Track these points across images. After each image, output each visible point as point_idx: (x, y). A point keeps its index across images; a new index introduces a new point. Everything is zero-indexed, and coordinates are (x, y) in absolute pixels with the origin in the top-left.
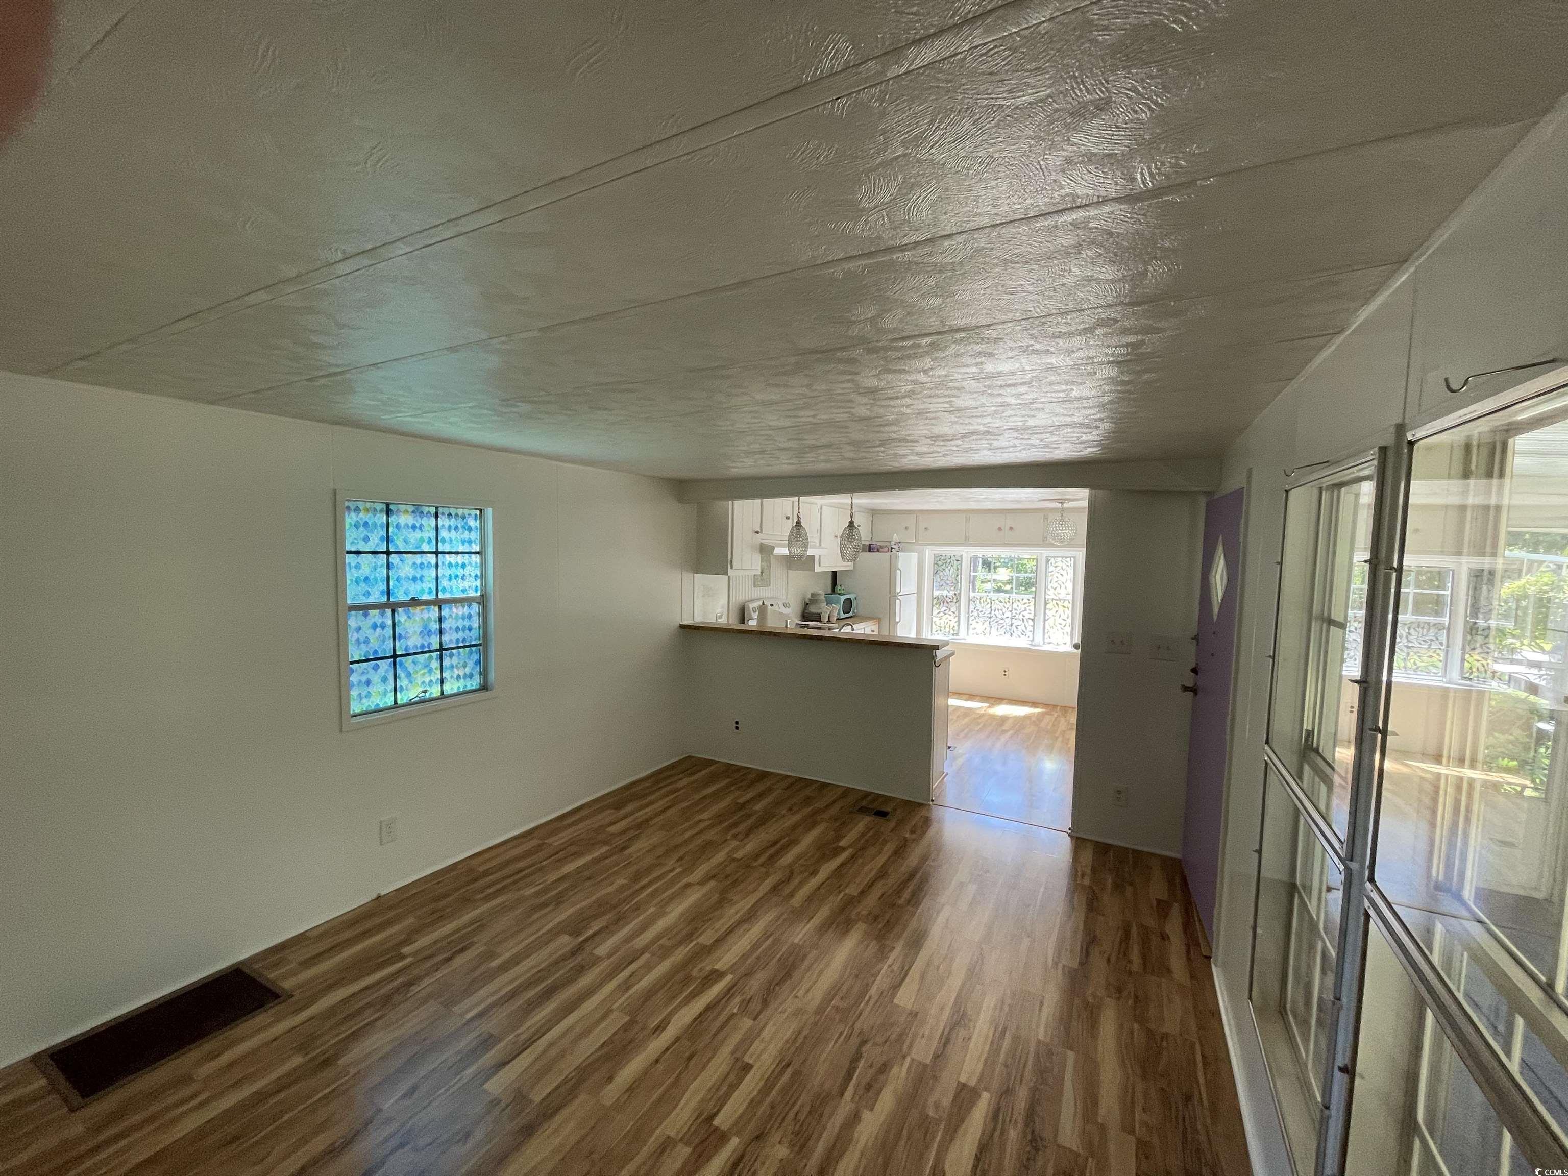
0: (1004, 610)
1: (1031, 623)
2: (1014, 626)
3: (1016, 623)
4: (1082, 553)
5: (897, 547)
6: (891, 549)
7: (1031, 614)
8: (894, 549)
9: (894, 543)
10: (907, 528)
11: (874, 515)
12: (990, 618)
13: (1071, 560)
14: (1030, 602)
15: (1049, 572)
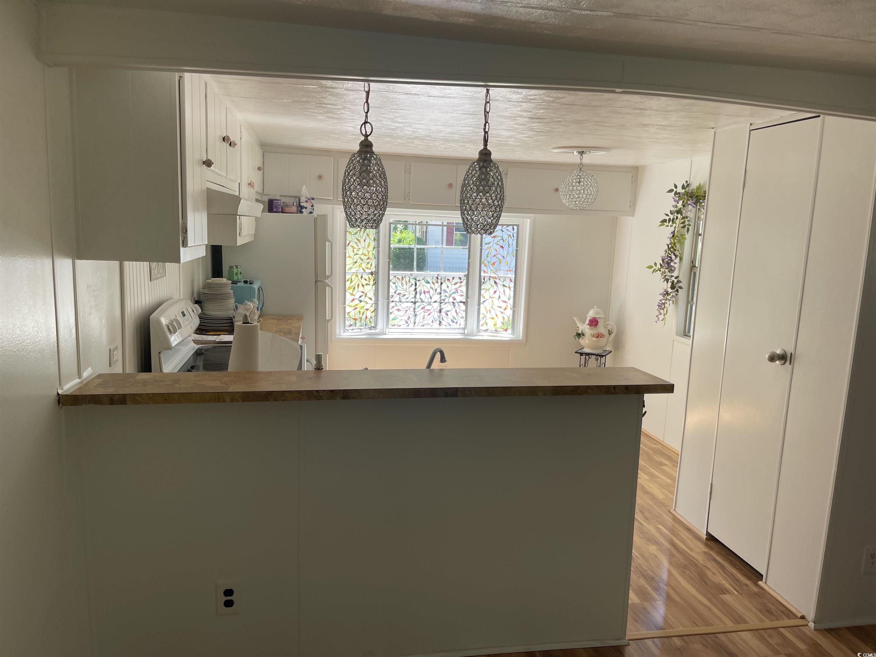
0: (431, 291)
2: (443, 314)
4: (529, 220)
5: (309, 207)
6: (300, 209)
7: (463, 296)
8: (306, 209)
9: (305, 199)
10: (320, 177)
11: (265, 153)
12: (415, 303)
13: (513, 228)
14: (462, 281)
15: (485, 244)
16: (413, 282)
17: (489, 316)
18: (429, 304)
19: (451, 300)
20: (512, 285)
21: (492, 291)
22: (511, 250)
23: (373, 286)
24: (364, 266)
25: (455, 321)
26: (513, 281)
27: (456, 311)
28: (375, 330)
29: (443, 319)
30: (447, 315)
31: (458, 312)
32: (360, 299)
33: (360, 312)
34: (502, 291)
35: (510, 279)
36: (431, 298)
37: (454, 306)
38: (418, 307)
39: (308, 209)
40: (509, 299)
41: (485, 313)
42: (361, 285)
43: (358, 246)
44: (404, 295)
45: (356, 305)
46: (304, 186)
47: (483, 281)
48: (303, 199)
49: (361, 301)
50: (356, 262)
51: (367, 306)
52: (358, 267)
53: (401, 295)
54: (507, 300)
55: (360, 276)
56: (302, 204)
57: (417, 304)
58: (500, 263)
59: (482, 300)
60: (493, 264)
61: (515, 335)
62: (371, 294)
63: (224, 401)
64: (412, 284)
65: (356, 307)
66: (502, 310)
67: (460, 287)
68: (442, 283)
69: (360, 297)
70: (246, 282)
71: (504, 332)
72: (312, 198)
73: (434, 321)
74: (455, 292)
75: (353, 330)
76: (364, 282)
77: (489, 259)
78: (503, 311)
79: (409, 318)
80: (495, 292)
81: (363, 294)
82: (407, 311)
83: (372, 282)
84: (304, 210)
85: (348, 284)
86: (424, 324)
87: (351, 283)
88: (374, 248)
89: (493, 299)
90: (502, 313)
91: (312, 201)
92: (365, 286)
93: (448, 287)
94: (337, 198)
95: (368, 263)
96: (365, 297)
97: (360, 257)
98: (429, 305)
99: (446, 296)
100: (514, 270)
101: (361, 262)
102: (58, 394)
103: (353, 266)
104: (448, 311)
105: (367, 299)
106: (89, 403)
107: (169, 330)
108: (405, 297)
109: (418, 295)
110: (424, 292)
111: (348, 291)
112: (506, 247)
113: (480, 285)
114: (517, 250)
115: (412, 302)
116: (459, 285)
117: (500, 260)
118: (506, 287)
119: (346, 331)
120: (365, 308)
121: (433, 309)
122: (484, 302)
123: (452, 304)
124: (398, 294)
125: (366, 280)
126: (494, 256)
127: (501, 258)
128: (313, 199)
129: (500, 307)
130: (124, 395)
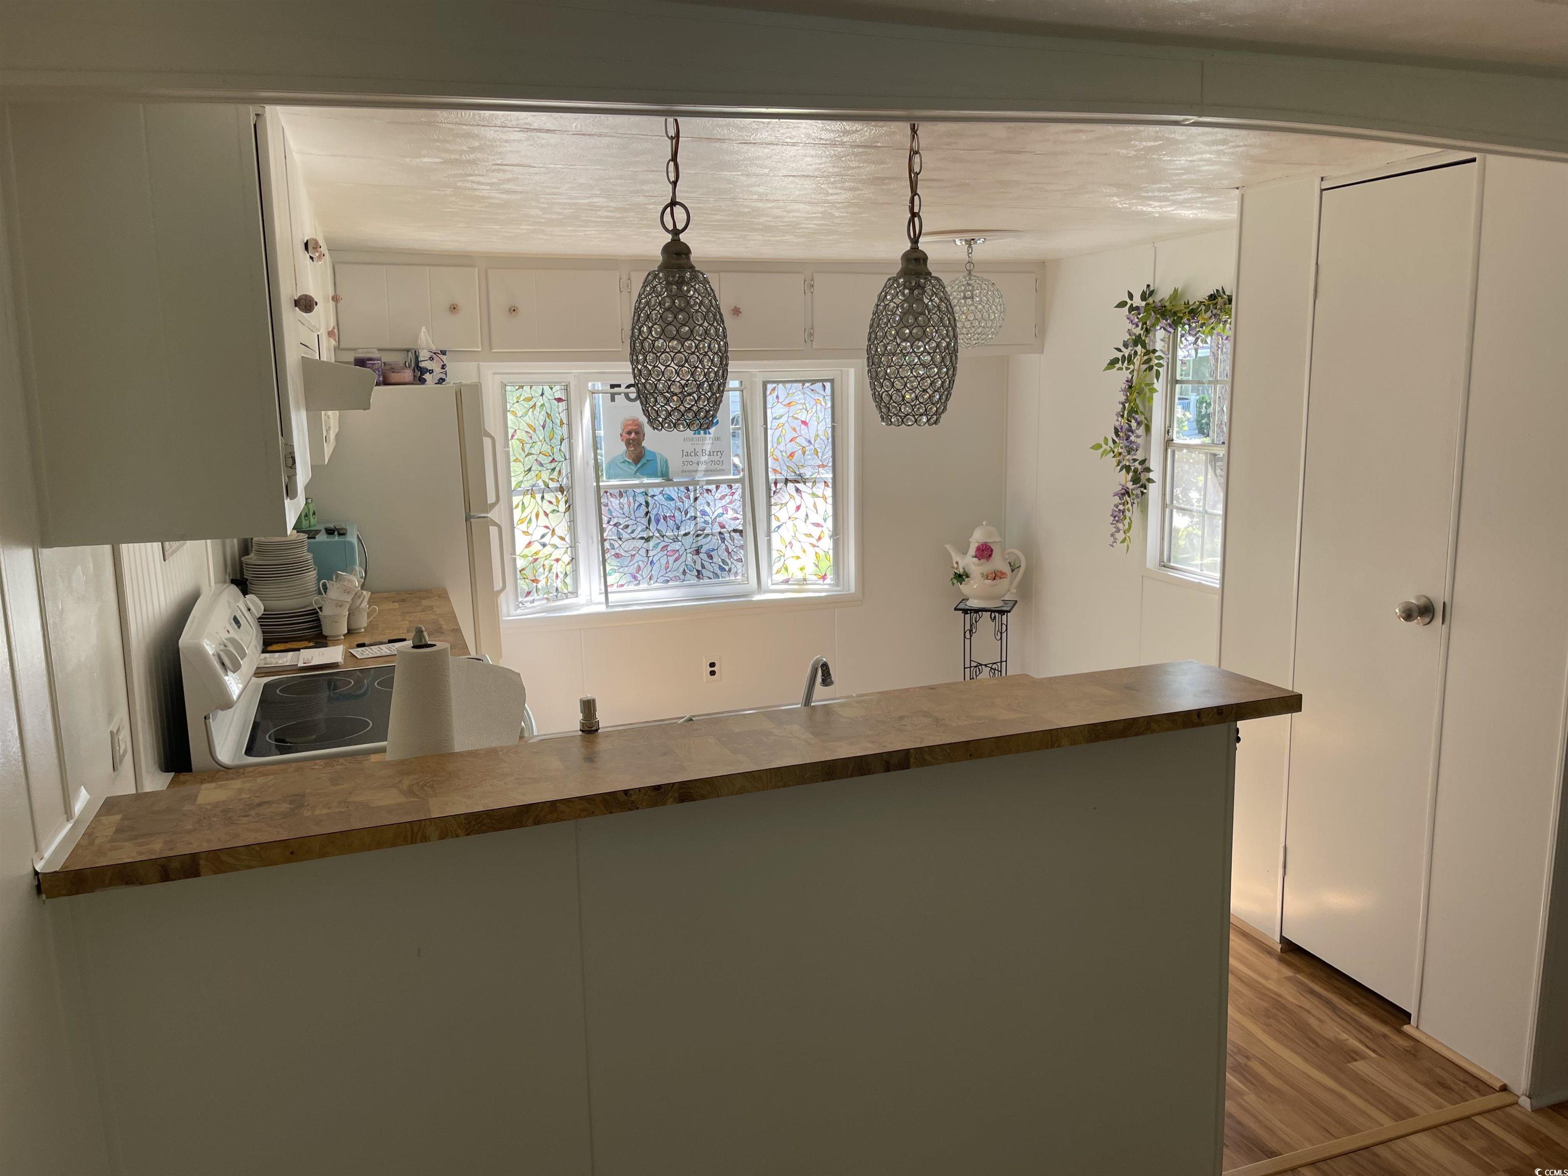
2: (703, 556)
3: (707, 544)
4: (852, 371)
5: (437, 368)
6: (420, 375)
7: (738, 519)
8: (430, 373)
9: (428, 355)
10: (454, 308)
11: (336, 266)
12: (647, 540)
13: (824, 386)
14: (734, 491)
15: (775, 418)
16: (641, 499)
17: (789, 553)
18: (675, 539)
19: (717, 529)
20: (829, 492)
21: (792, 506)
22: (822, 427)
23: (565, 513)
24: (545, 476)
25: (727, 568)
26: (830, 485)
27: (727, 550)
28: (575, 599)
29: (703, 566)
30: (711, 557)
31: (730, 551)
32: (543, 540)
33: (543, 565)
34: (811, 506)
35: (825, 482)
36: (678, 528)
37: (723, 540)
38: (654, 547)
39: (435, 374)
40: (825, 520)
41: (783, 549)
42: (542, 513)
43: (531, 438)
44: (627, 526)
45: (536, 553)
46: (424, 329)
47: (773, 489)
48: (424, 355)
49: (544, 545)
50: (530, 470)
51: (557, 554)
52: (535, 479)
53: (621, 527)
54: (821, 522)
55: (539, 496)
56: (422, 365)
57: (652, 543)
58: (804, 453)
59: (774, 524)
60: (790, 455)
61: (842, 587)
62: (562, 529)
63: (425, 839)
64: (641, 504)
65: (534, 557)
66: (814, 541)
67: (731, 502)
68: (696, 499)
69: (543, 536)
70: (330, 532)
71: (821, 581)
72: (441, 351)
73: (687, 571)
74: (723, 514)
75: (533, 602)
76: (549, 508)
77: (782, 447)
78: (815, 543)
79: (639, 568)
80: (798, 508)
81: (546, 530)
82: (633, 556)
83: (562, 507)
84: (427, 376)
85: (517, 513)
86: (669, 579)
87: (523, 511)
88: (562, 440)
89: (796, 522)
90: (814, 546)
91: (441, 356)
92: (550, 515)
93: (708, 504)
94: (491, 347)
95: (553, 470)
96: (553, 536)
97: (536, 460)
98: (674, 541)
99: (706, 522)
100: (830, 464)
101: (540, 468)
102: (36, 873)
103: (525, 479)
104: (713, 550)
105: (556, 540)
106: (111, 884)
107: (223, 664)
108: (629, 530)
109: (653, 526)
110: (665, 518)
111: (518, 526)
112: (813, 424)
113: (769, 497)
114: (833, 428)
115: (642, 538)
116: (728, 499)
117: (804, 447)
118: (818, 497)
119: (521, 605)
120: (554, 557)
121: (683, 548)
122: (779, 527)
123: (718, 535)
124: (615, 525)
125: (550, 502)
126: (791, 441)
127: (805, 444)
128: (444, 353)
129: (810, 535)
130: (194, 857)
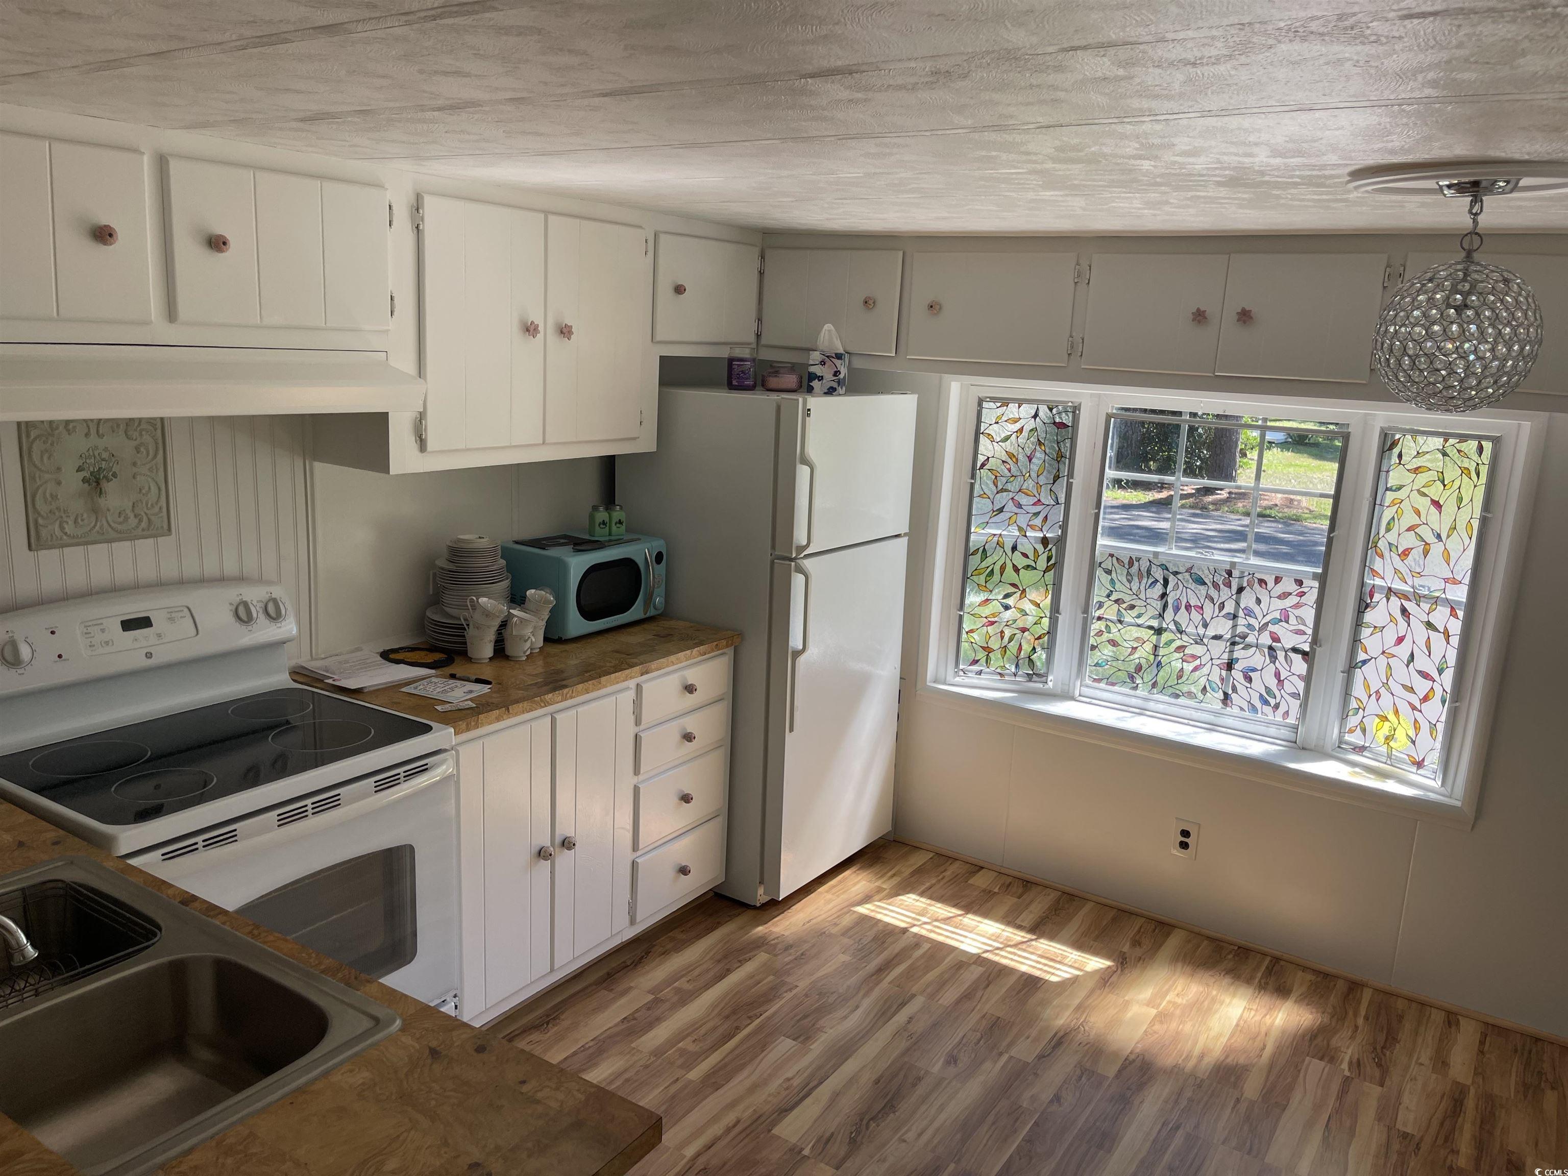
0: (1208, 606)
1: (1300, 665)
2: (1237, 674)
3: (1246, 658)
4: (1528, 426)
6: (806, 382)
7: (1304, 633)
8: (819, 380)
9: (819, 358)
10: (868, 302)
11: (767, 252)
12: (1159, 631)
13: (1480, 449)
14: (1305, 590)
16: (1159, 574)
18: (1199, 641)
19: (1265, 639)
20: (1455, 627)
21: (1390, 636)
22: (1464, 516)
24: (1023, 520)
26: (1461, 614)
27: (1277, 675)
29: (1234, 689)
30: (1249, 679)
31: (1282, 679)
32: (1006, 601)
33: (1002, 632)
34: (1421, 642)
35: (1452, 609)
37: (1273, 658)
38: (1166, 644)
39: (824, 381)
40: (1440, 671)
42: (1010, 567)
44: (1132, 607)
45: (994, 615)
46: (829, 325)
47: (1368, 599)
49: (1007, 608)
50: (1001, 510)
51: (1025, 622)
52: (1007, 522)
53: (1124, 606)
54: (1434, 672)
55: (1008, 545)
56: (812, 369)
57: (1165, 637)
58: (1426, 553)
59: (1362, 656)
60: (1404, 552)
61: (1449, 790)
64: (1157, 581)
65: (993, 619)
66: (1415, 700)
67: (1297, 606)
69: (1007, 596)
71: (1414, 769)
72: (836, 354)
73: (1208, 687)
74: (1281, 621)
75: (980, 674)
76: (1021, 562)
77: (1392, 537)
78: (1418, 705)
80: (1400, 640)
81: (1013, 590)
82: (1135, 648)
89: (1393, 662)
90: (1414, 708)
93: (1258, 601)
94: (906, 352)
95: (1037, 514)
97: (1012, 499)
98: (1197, 643)
99: (1250, 627)
100: (1467, 580)
101: (1017, 510)
103: (993, 520)
104: (1254, 670)
105: (1026, 604)
108: (1134, 613)
109: (1169, 614)
110: (1188, 607)
112: (1450, 507)
113: (1360, 612)
114: (1484, 521)
115: (1151, 628)
117: (1427, 544)
118: (1436, 630)
119: (961, 673)
120: (1020, 624)
121: (1208, 657)
122: (1365, 662)
124: (1117, 601)
125: (1025, 555)
126: (1409, 530)
127: (1430, 538)
128: (839, 356)
129: (1411, 690)
